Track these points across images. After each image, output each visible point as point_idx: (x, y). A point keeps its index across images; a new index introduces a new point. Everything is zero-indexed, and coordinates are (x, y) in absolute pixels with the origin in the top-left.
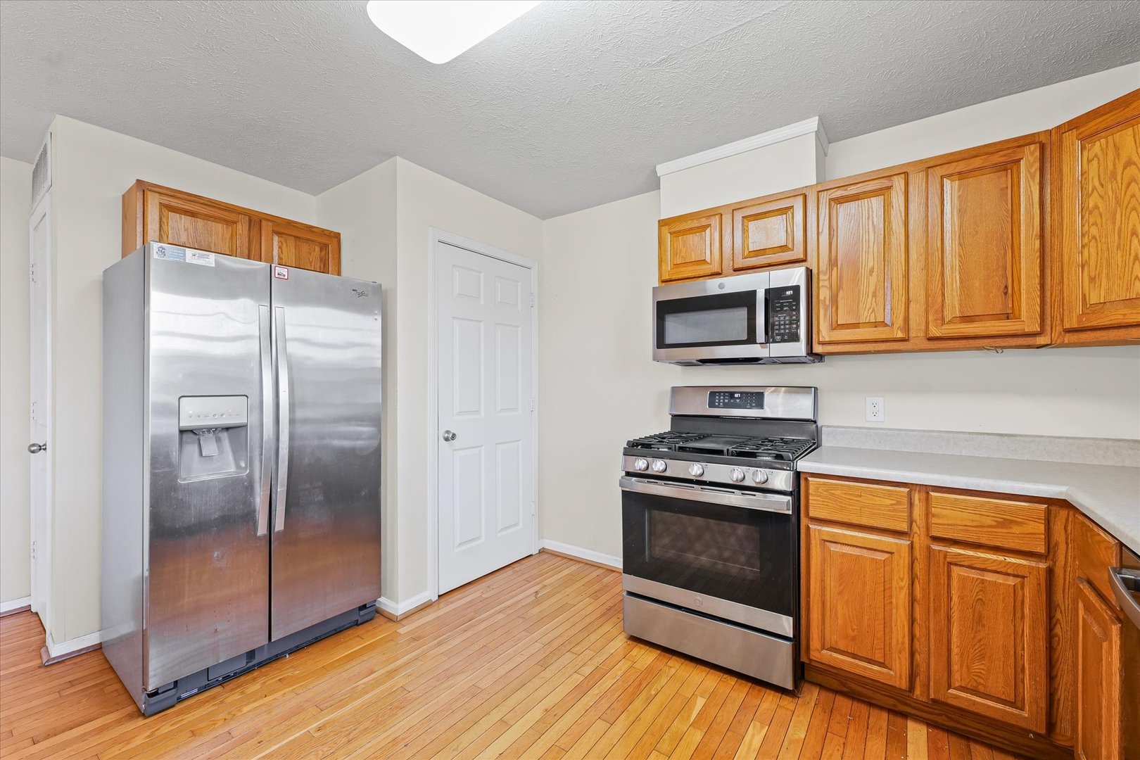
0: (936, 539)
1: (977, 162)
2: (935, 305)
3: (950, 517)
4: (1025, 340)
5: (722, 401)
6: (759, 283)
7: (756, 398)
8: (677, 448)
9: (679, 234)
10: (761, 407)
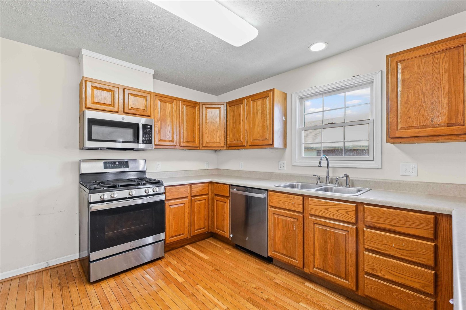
0: (193, 196)
1: (190, 104)
2: (181, 137)
3: (196, 190)
4: (195, 148)
5: (110, 166)
6: (140, 120)
7: (125, 164)
8: (120, 186)
9: (97, 88)
10: (128, 167)
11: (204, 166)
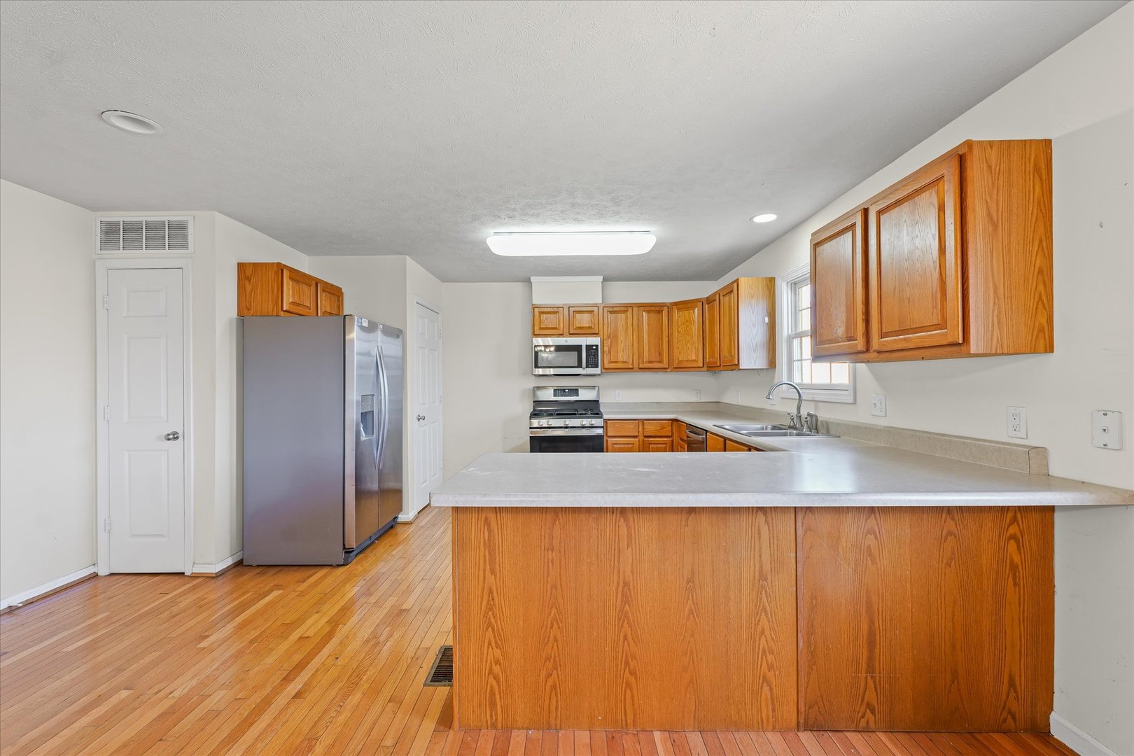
0: (646, 437)
1: (652, 308)
2: (640, 356)
3: (650, 428)
4: (663, 370)
5: (560, 393)
6: (583, 341)
7: (574, 391)
9: (543, 313)
10: (578, 395)
11: (692, 398)
